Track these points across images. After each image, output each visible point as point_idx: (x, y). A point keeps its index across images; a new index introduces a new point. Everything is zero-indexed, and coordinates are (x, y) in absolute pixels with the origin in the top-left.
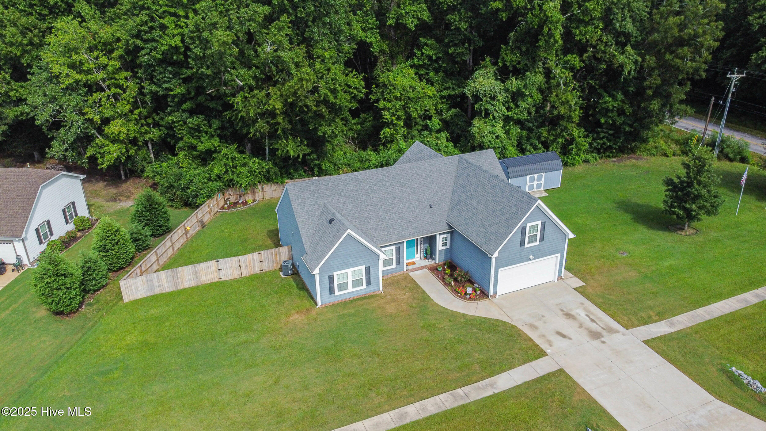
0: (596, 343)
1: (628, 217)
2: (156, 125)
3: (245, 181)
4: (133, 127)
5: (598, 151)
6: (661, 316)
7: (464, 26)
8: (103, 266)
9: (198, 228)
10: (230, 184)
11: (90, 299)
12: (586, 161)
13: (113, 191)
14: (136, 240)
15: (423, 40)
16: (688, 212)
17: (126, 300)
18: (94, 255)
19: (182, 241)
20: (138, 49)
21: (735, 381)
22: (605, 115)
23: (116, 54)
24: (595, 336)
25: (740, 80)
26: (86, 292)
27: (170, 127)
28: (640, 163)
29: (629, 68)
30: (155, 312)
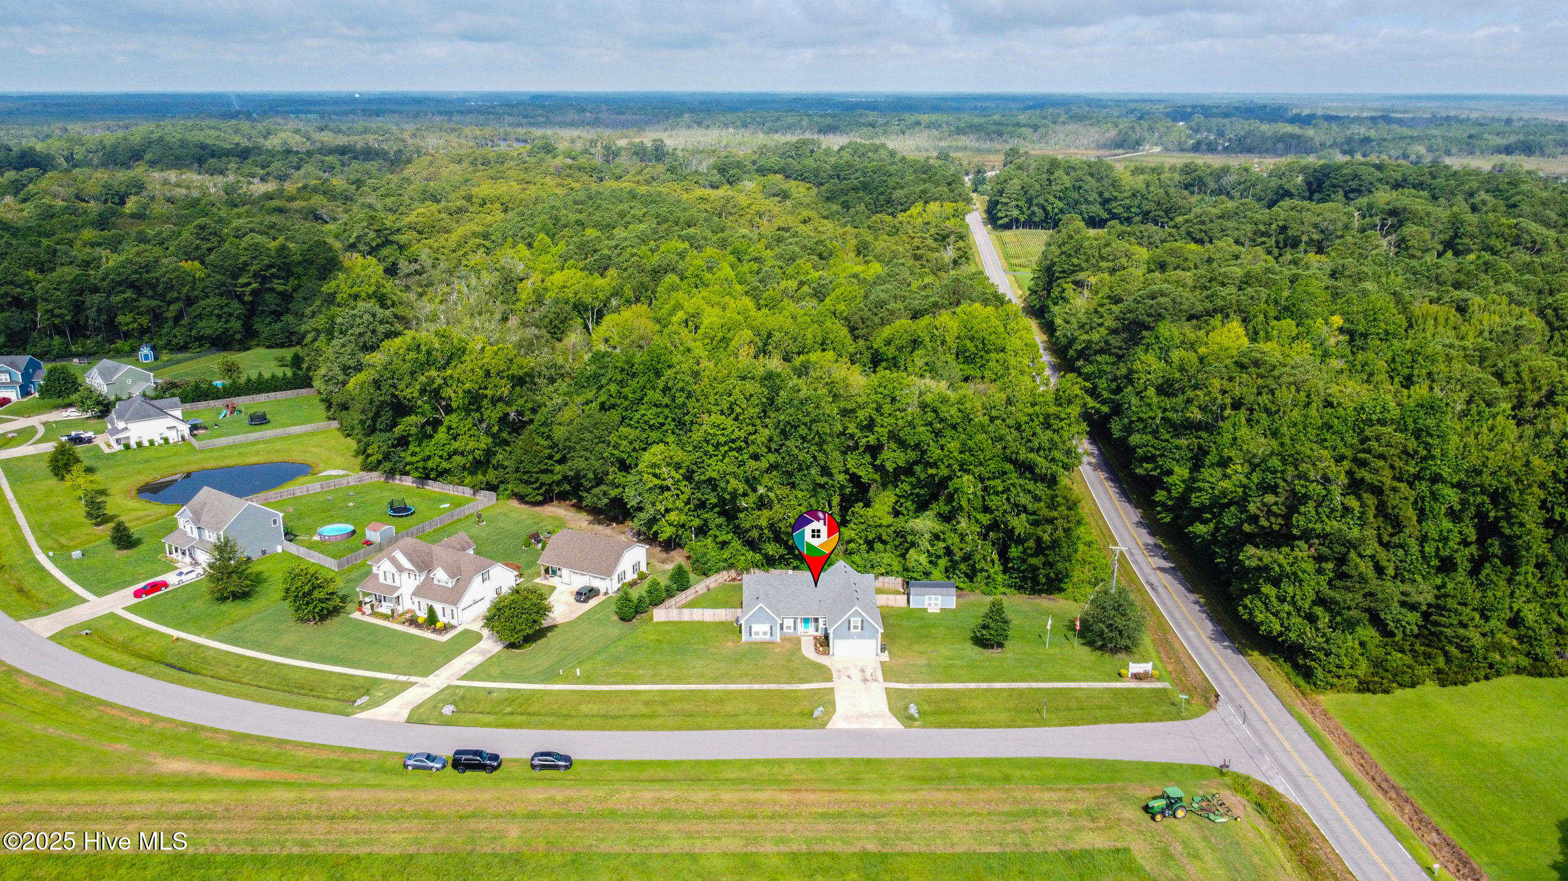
0: (859, 683)
2: (698, 516)
3: (741, 565)
4: (683, 517)
8: (647, 600)
9: (705, 590)
10: (732, 566)
11: (638, 617)
13: (664, 555)
14: (667, 591)
15: (903, 477)
17: (655, 620)
18: (644, 594)
19: (692, 596)
20: (693, 472)
23: (681, 471)
24: (865, 681)
26: (637, 612)
27: (705, 521)
30: (667, 628)
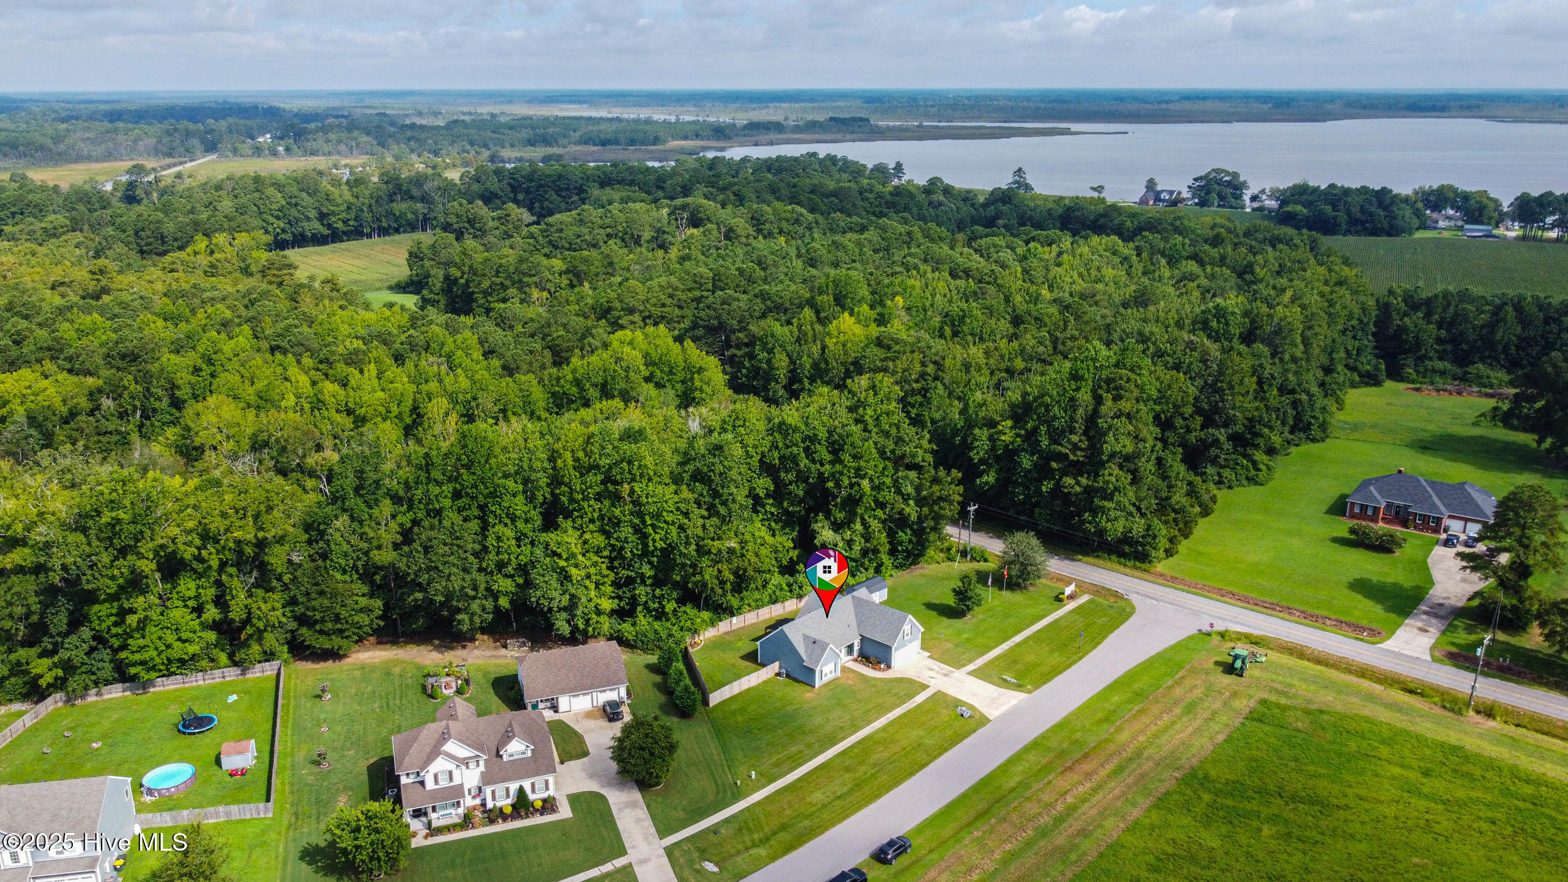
0: (947, 679)
1: (934, 613)
5: (897, 567)
6: (970, 661)
7: (801, 493)
12: (891, 576)
16: (967, 606)
17: (711, 705)
21: (1005, 680)
22: (901, 545)
24: (946, 675)
25: (975, 510)
28: (924, 572)
29: (914, 517)
